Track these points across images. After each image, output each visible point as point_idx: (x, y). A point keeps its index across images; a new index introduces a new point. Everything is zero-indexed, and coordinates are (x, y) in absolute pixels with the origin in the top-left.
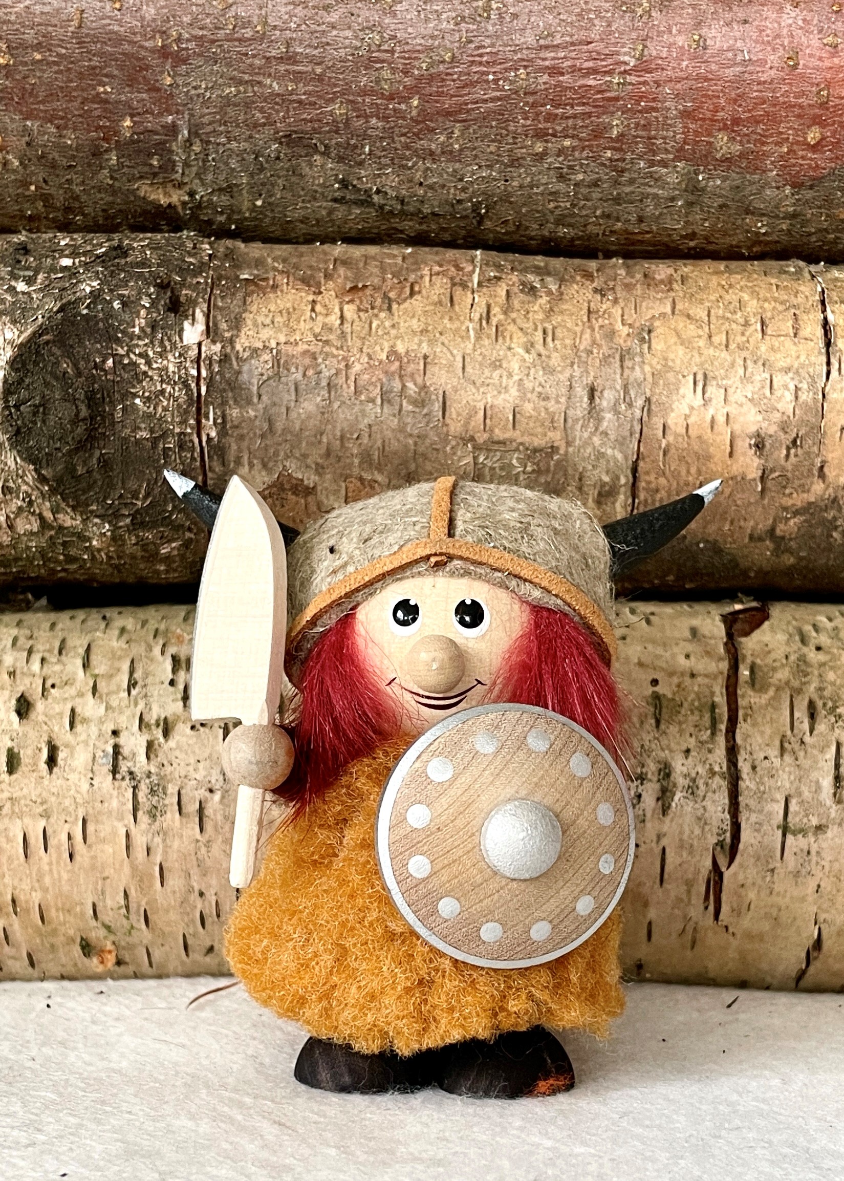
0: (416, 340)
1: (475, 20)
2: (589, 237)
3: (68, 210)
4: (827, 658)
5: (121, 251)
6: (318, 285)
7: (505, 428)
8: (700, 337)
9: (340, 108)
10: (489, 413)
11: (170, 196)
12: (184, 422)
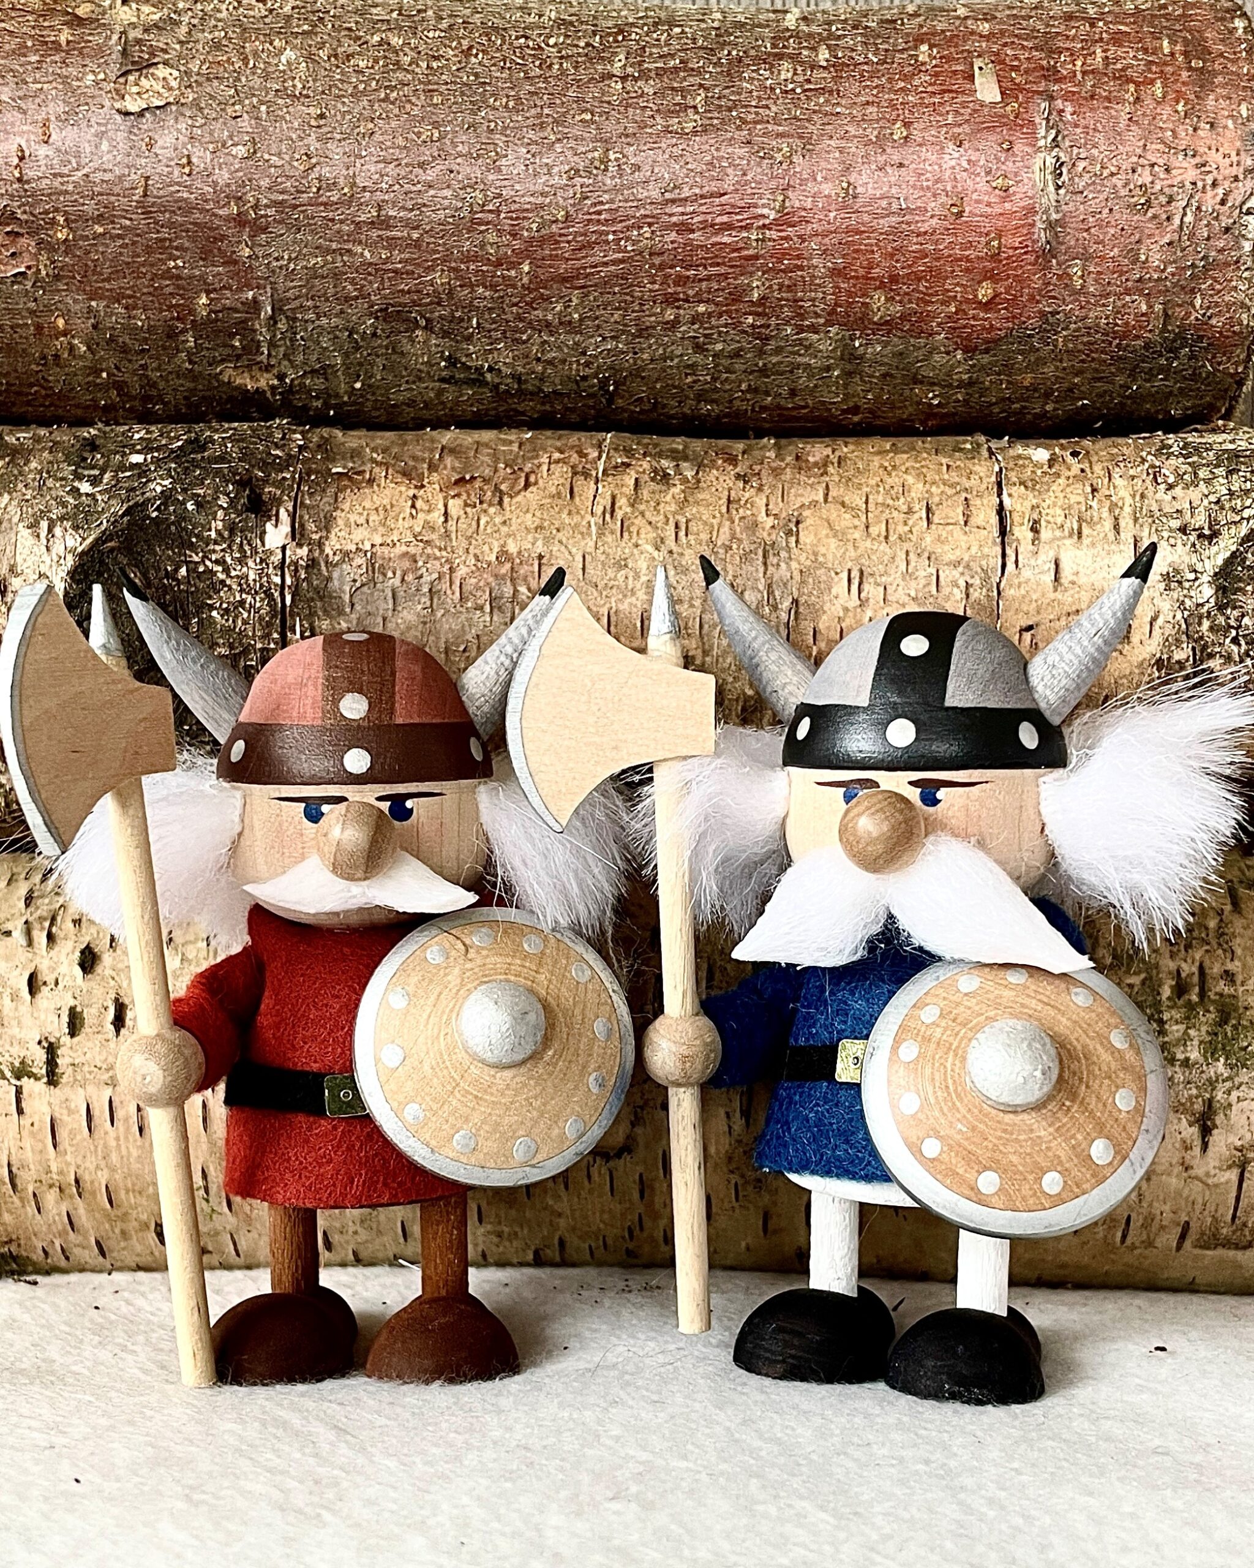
0: (530, 537)
1: (590, 172)
2: (737, 414)
3: (147, 399)
5: (198, 445)
6: (421, 477)
7: (631, 637)
8: (855, 527)
9: (441, 277)
10: (613, 619)
11: (257, 380)
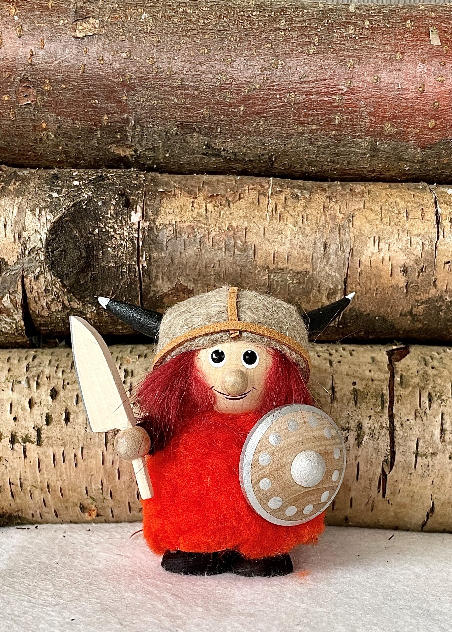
0: (242, 220)
1: (270, 69)
2: (324, 171)
3: (77, 158)
4: (437, 372)
5: (102, 178)
6: (195, 194)
7: (283, 263)
8: (377, 219)
9: (206, 111)
10: (276, 255)
11: (125, 152)
12: (131, 259)
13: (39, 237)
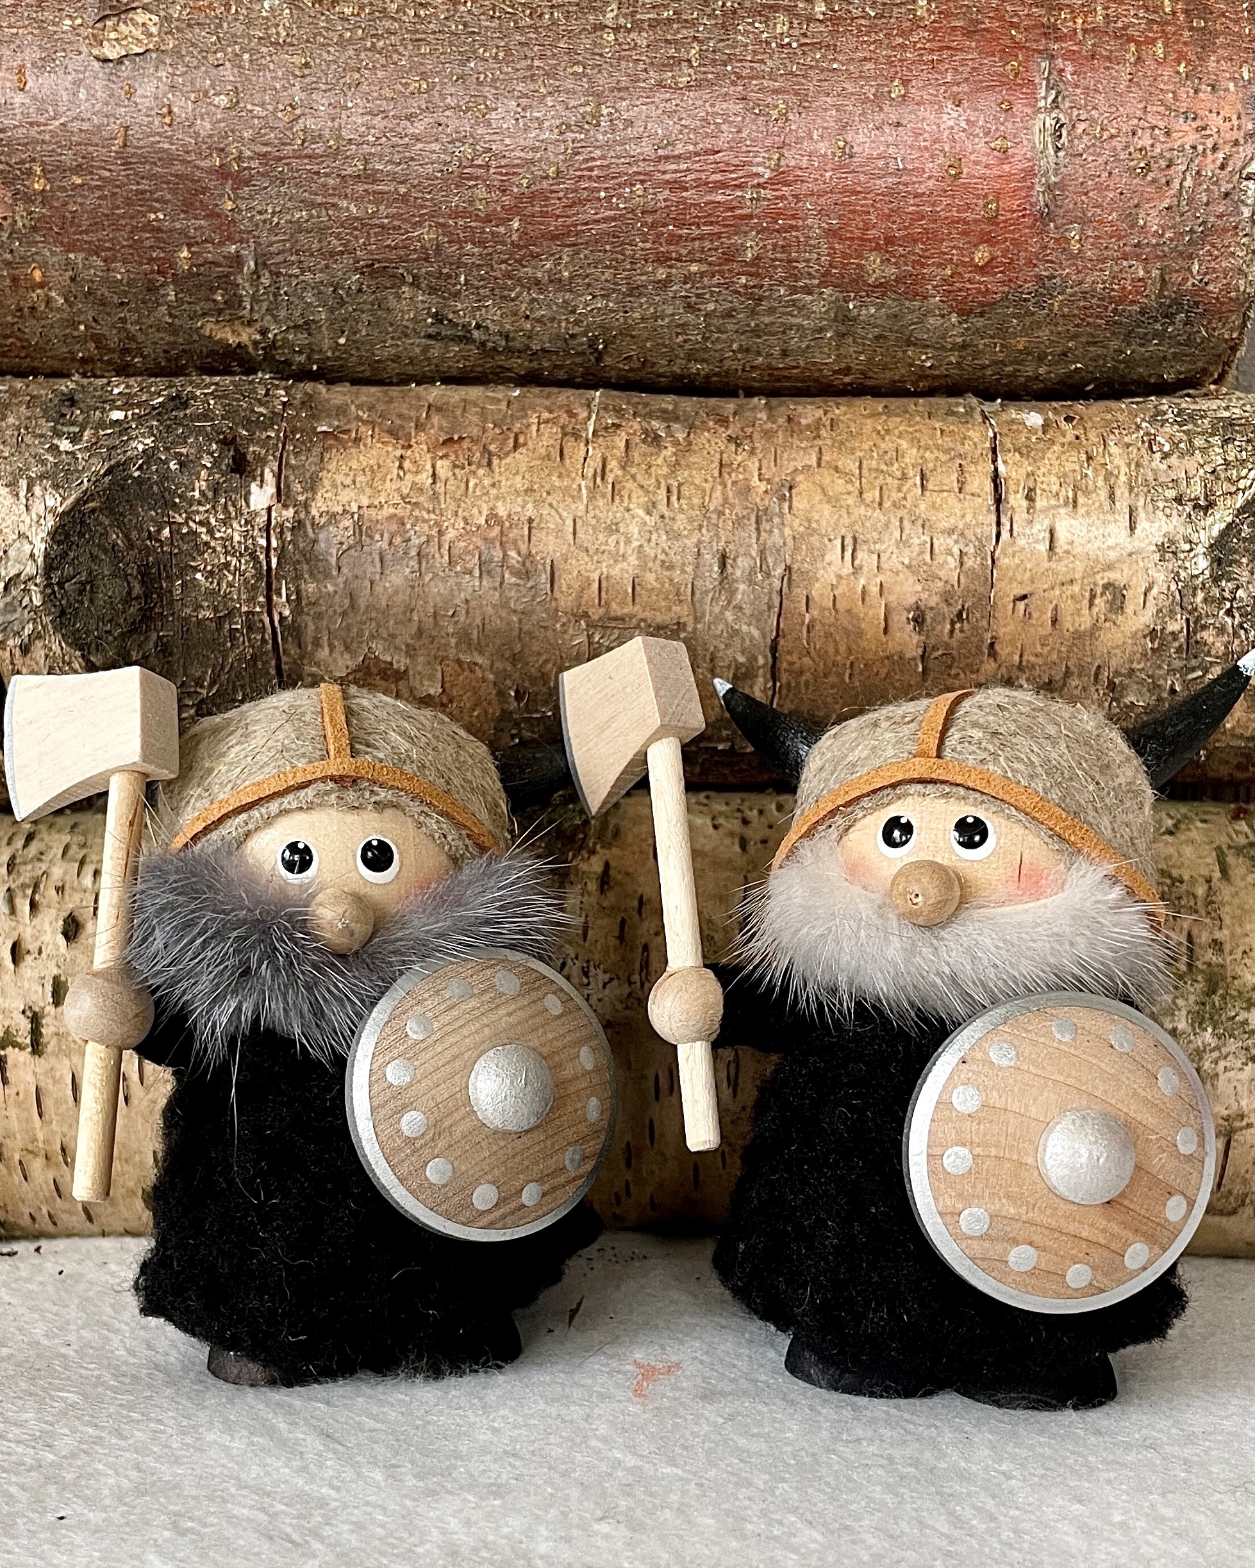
0: (519, 500)
1: (582, 128)
2: (727, 372)
3: (125, 352)
5: (179, 401)
6: (408, 437)
7: (623, 603)
8: (849, 493)
9: (429, 233)
10: (604, 584)
11: (239, 335)
12: (252, 600)
13: (27, 548)
